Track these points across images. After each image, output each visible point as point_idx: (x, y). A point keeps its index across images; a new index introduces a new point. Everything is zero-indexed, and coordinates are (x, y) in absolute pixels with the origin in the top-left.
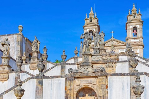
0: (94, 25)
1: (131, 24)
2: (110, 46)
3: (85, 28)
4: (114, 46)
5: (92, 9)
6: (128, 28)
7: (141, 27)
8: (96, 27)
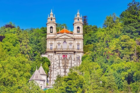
0: (53, 23)
1: (76, 25)
2: (64, 39)
3: (48, 25)
4: (66, 39)
5: (52, 11)
6: (75, 27)
7: (82, 27)
8: (55, 24)
